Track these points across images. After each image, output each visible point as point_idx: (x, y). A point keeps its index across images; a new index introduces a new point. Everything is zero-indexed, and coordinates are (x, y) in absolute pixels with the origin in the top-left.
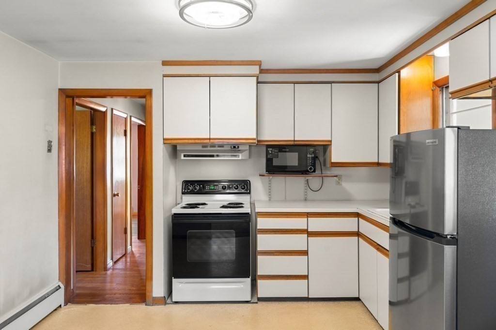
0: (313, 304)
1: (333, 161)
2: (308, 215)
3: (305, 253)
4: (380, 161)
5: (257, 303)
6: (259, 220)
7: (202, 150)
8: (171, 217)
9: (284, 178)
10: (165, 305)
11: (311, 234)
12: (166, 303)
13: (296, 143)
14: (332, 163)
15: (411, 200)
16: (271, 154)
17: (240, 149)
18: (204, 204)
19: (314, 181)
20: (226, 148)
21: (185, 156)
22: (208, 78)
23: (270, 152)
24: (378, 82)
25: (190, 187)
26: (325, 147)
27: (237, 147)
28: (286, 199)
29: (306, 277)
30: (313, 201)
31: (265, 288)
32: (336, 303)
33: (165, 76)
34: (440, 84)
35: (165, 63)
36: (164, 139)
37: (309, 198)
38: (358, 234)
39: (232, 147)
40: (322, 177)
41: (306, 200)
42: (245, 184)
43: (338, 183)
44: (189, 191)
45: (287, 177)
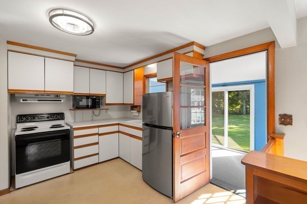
0: (101, 164)
1: (106, 103)
2: (99, 126)
3: (97, 143)
4: (124, 103)
5: (73, 172)
6: (75, 132)
7: (35, 97)
8: (15, 137)
9: (82, 111)
10: (10, 193)
11: (100, 135)
12: (10, 192)
13: (90, 95)
14: (106, 104)
15: (149, 117)
16: (79, 99)
17: (60, 97)
18: (36, 127)
19: (96, 111)
20: (51, 96)
21: (23, 100)
22: (44, 57)
23: (78, 99)
24: (123, 73)
25: (24, 118)
26: (103, 97)
27: (59, 96)
28: (83, 120)
29: (98, 154)
30: (96, 120)
31: (77, 164)
32: (110, 161)
33: (8, 50)
34: (147, 76)
35: (9, 42)
36: (8, 90)
37: (94, 119)
38: (119, 132)
39: (56, 96)
40: (100, 110)
41: (92, 120)
42: (61, 115)
43: (106, 112)
44: (23, 121)
45: (84, 111)
